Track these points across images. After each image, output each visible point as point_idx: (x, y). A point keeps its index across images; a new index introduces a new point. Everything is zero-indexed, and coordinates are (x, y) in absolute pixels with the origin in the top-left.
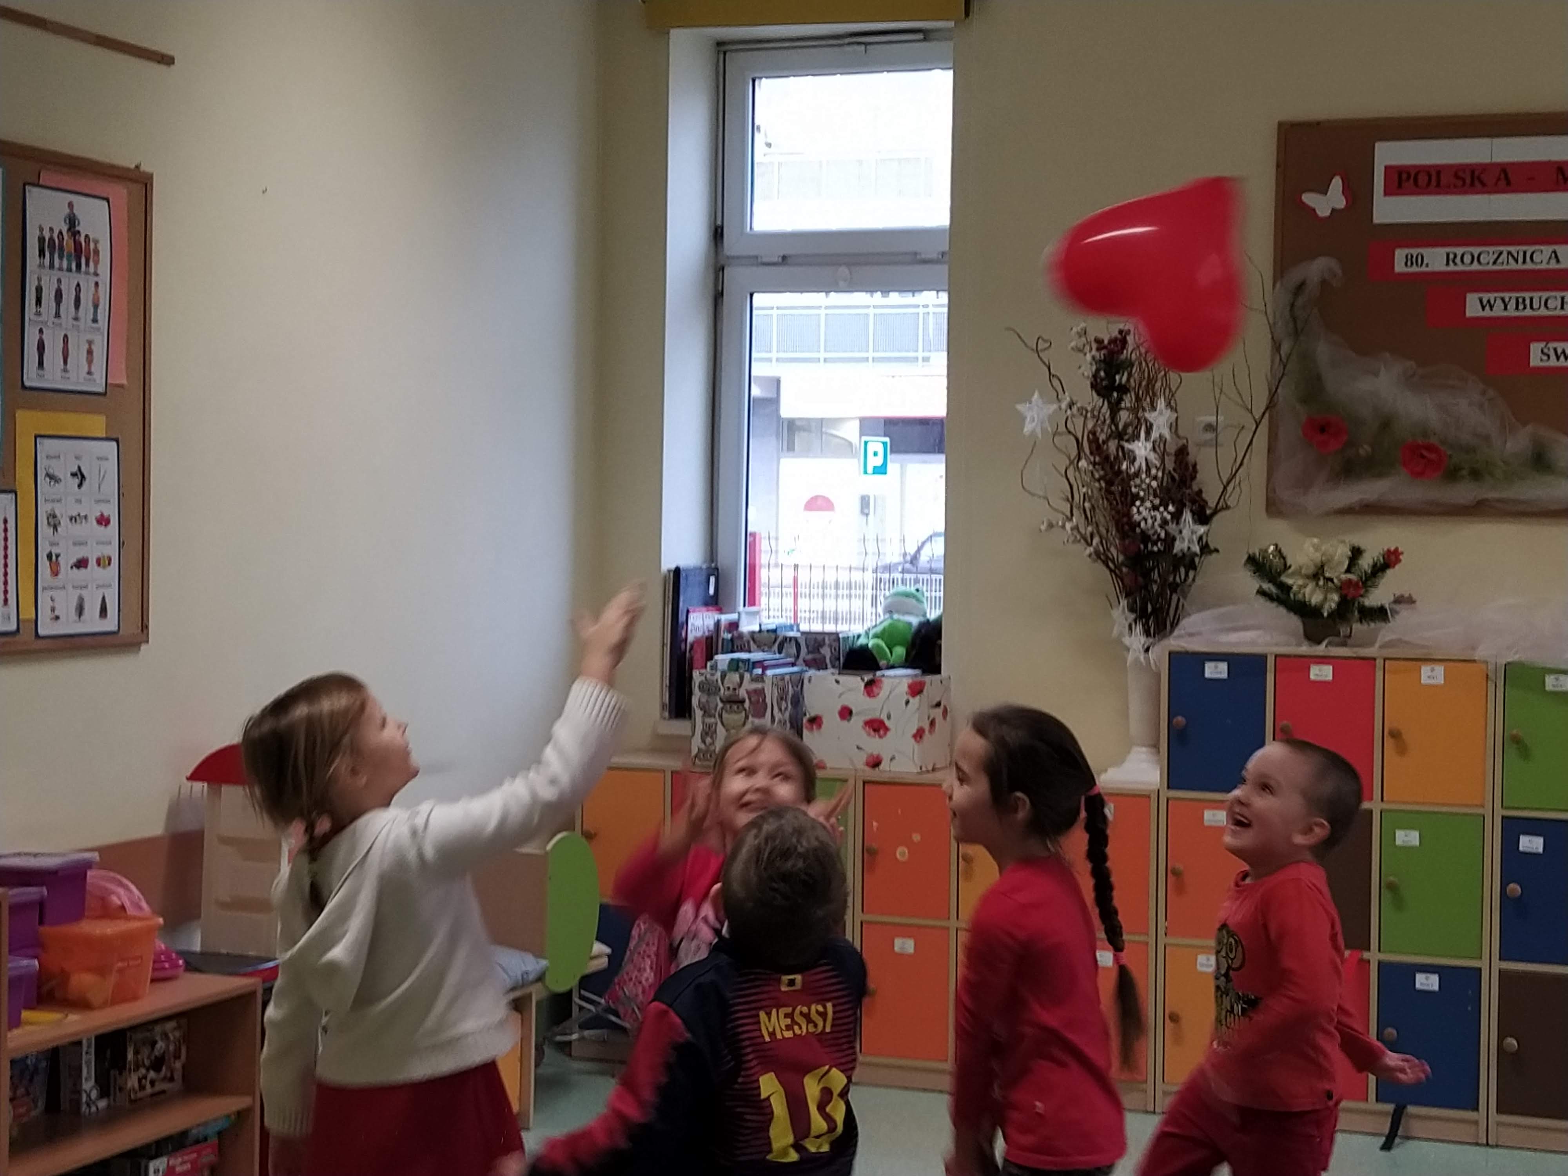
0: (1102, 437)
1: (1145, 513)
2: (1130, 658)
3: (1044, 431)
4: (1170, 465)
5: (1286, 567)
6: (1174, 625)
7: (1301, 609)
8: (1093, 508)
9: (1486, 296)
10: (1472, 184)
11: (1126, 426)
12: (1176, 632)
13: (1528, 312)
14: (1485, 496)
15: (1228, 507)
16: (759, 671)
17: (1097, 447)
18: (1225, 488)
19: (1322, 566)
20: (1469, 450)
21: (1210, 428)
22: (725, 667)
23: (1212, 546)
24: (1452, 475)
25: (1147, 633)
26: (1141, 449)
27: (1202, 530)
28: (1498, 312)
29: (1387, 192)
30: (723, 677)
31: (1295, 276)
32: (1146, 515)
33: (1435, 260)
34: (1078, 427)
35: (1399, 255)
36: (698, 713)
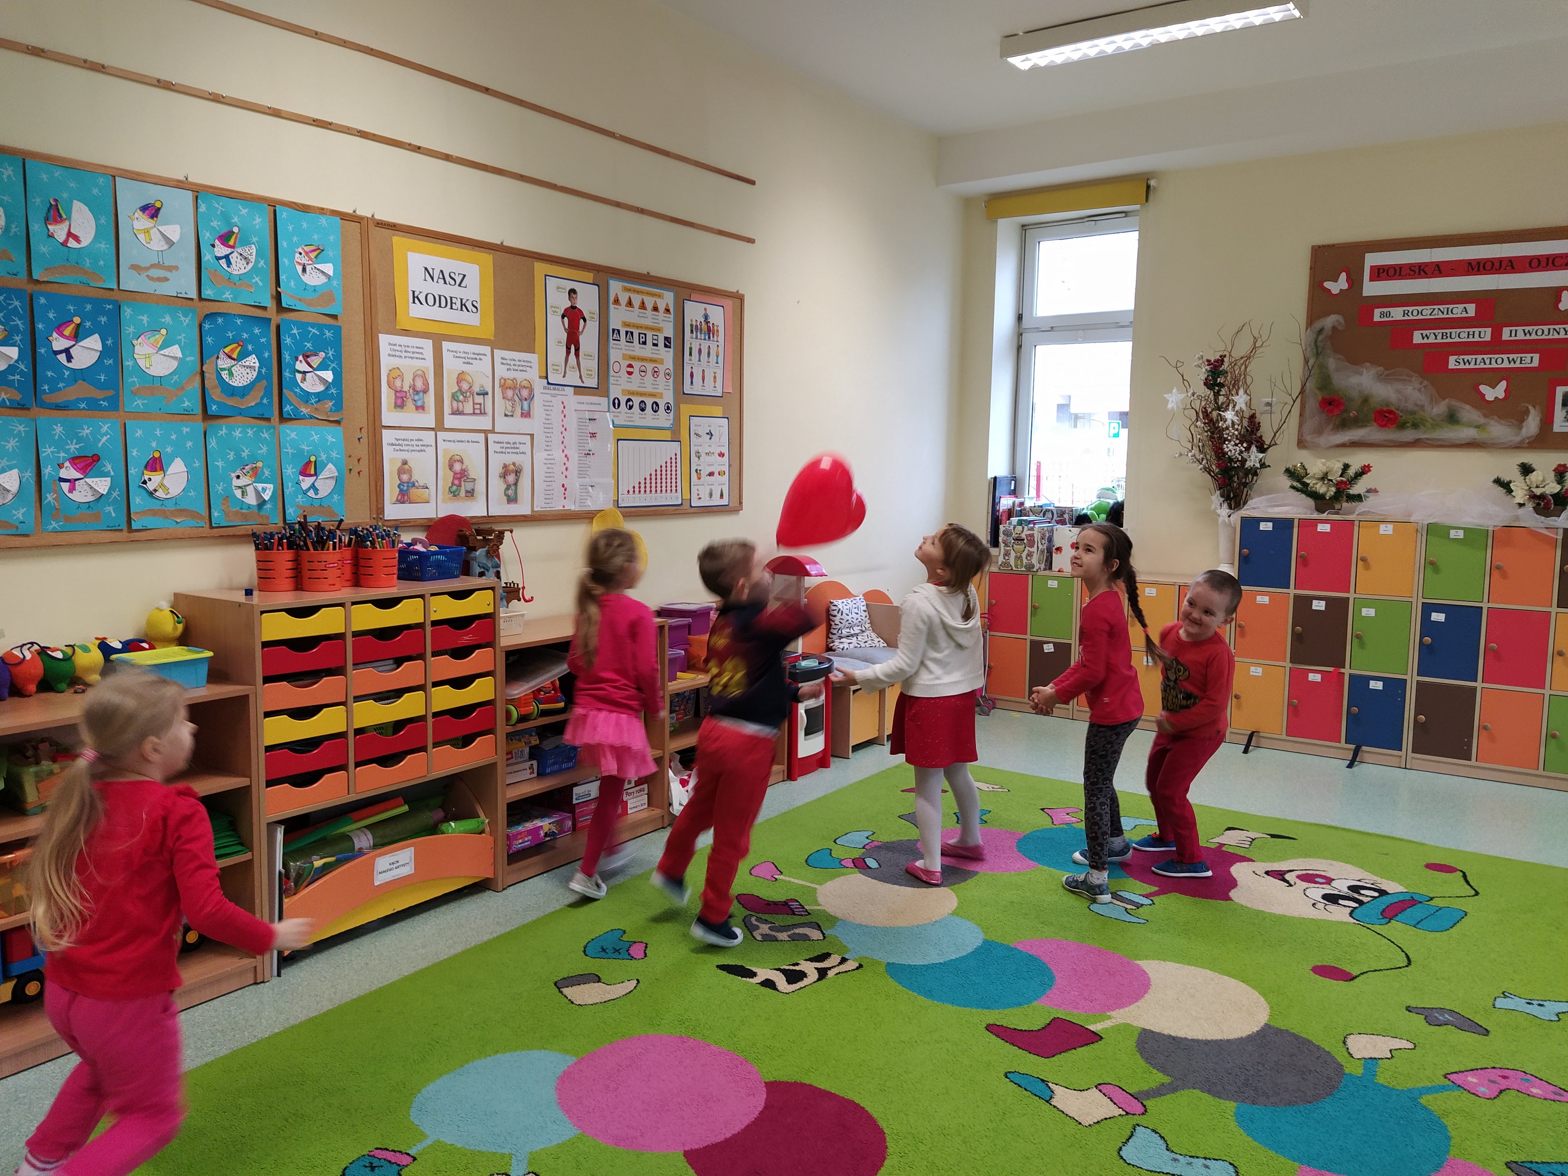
0: (1209, 410)
1: (1231, 447)
2: (1220, 520)
3: (1178, 407)
4: (1245, 423)
5: (1307, 474)
6: (1245, 504)
7: (1314, 495)
8: (1203, 445)
9: (1425, 332)
10: (1419, 274)
11: (1223, 404)
12: (1245, 507)
13: (1449, 340)
14: (1421, 437)
15: (1276, 444)
16: (1032, 525)
17: (1206, 414)
18: (1275, 435)
19: (1327, 474)
20: (1412, 412)
21: (1269, 404)
22: (1016, 523)
23: (1267, 464)
24: (1402, 426)
25: (1230, 508)
26: (1229, 415)
27: (1261, 455)
28: (1432, 340)
29: (1371, 280)
30: (1014, 528)
31: (1318, 325)
32: (1231, 449)
33: (1397, 314)
34: (1197, 405)
35: (1377, 312)
36: (1002, 545)
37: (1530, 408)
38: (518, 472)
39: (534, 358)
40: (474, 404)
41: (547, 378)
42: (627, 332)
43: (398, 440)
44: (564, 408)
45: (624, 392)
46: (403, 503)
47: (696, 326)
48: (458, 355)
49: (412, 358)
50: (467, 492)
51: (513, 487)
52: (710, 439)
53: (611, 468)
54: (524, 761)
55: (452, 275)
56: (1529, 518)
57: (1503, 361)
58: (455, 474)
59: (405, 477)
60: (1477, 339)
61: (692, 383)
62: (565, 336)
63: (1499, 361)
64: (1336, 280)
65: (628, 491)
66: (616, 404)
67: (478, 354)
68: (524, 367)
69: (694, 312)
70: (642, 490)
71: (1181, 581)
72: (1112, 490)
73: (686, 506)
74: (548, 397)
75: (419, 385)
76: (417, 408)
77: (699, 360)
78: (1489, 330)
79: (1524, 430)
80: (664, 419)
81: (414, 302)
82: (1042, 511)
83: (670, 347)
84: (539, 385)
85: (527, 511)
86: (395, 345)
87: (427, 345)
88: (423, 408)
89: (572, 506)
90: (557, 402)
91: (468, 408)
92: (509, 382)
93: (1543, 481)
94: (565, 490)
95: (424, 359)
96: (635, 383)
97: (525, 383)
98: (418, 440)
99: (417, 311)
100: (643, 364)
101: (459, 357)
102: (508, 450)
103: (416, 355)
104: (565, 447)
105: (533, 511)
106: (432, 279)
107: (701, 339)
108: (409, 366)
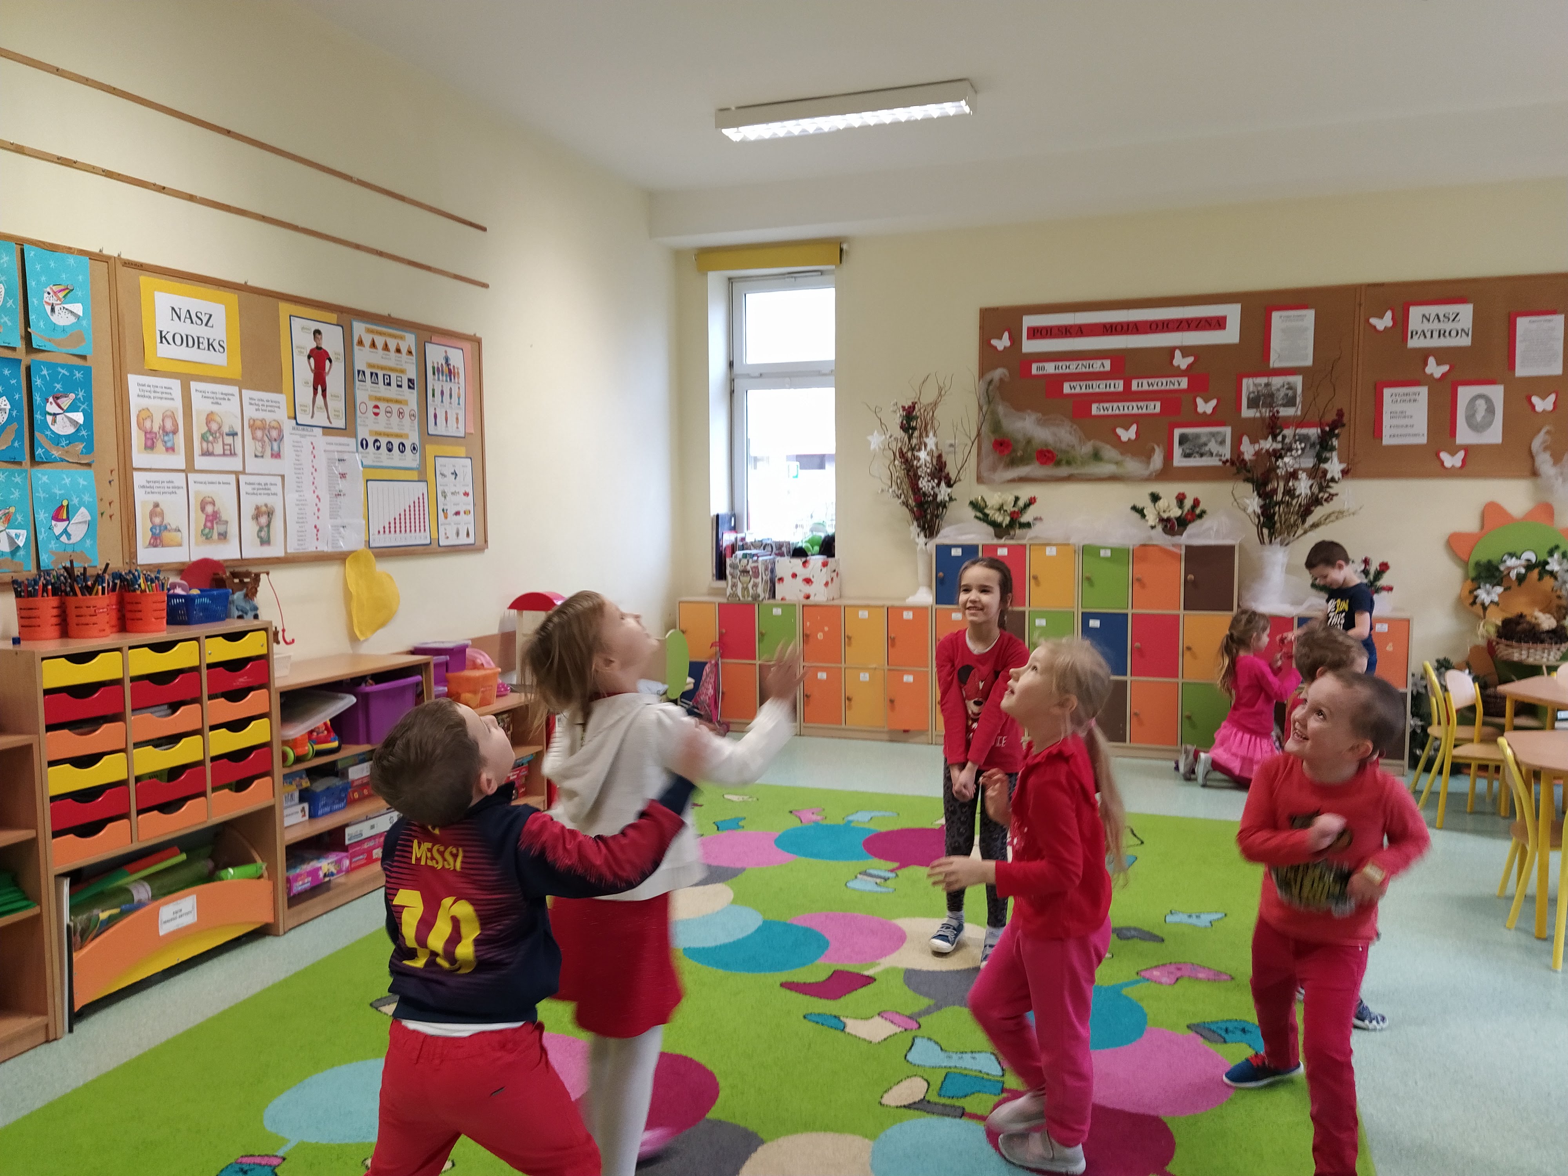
0: (905, 450)
1: (924, 483)
2: (919, 548)
3: (880, 448)
4: (935, 463)
5: (986, 506)
6: (938, 532)
7: (995, 525)
8: (901, 482)
9: (1073, 384)
10: (1066, 333)
11: (915, 445)
12: (939, 535)
13: (1091, 390)
14: (1073, 473)
15: (960, 480)
16: (755, 558)
17: (902, 455)
18: (959, 472)
19: (1002, 505)
20: (1066, 452)
21: (951, 445)
22: (741, 557)
23: (953, 497)
24: (1058, 463)
25: (926, 537)
26: (923, 455)
27: (949, 490)
28: (1078, 390)
29: (1028, 338)
30: (740, 561)
31: (988, 377)
32: (925, 484)
33: (1050, 368)
34: (895, 446)
35: (1034, 366)
36: (729, 577)
37: (1156, 447)
38: (270, 514)
39: (281, 399)
40: (224, 444)
41: (295, 418)
42: (372, 374)
43: (148, 482)
44: (314, 448)
45: (372, 433)
46: (156, 546)
47: (438, 368)
48: (207, 395)
49: (161, 398)
50: (219, 534)
51: (266, 529)
52: (455, 478)
53: (362, 510)
54: (295, 805)
55: (199, 315)
56: (1159, 537)
57: (1133, 408)
58: (207, 516)
59: (157, 520)
60: (1112, 389)
61: (436, 423)
62: (311, 377)
63: (1130, 408)
64: (1000, 337)
65: (379, 532)
66: (364, 444)
67: (226, 394)
68: (273, 407)
69: (435, 354)
70: (393, 529)
71: (889, 603)
72: (822, 524)
73: (435, 545)
74: (297, 438)
75: (169, 425)
76: (167, 449)
77: (442, 401)
78: (1121, 382)
79: (1152, 466)
80: (410, 459)
81: (161, 342)
82: (762, 545)
83: (413, 388)
84: (288, 425)
85: (281, 554)
86: (144, 385)
87: (175, 385)
88: (173, 449)
89: (324, 547)
90: (306, 442)
91: (218, 449)
92: (258, 423)
93: (1169, 506)
94: (318, 531)
95: (173, 399)
96: (381, 424)
97: (274, 424)
98: (169, 482)
99: (165, 351)
100: (389, 405)
101: (208, 398)
102: (259, 492)
103: (164, 396)
104: (316, 488)
105: (286, 552)
106: (179, 318)
107: (443, 381)
108: (158, 406)
